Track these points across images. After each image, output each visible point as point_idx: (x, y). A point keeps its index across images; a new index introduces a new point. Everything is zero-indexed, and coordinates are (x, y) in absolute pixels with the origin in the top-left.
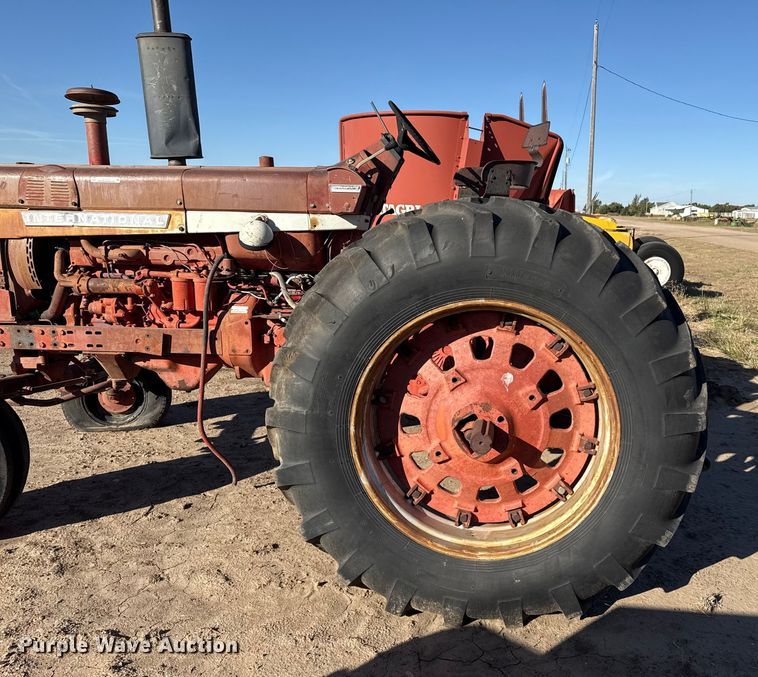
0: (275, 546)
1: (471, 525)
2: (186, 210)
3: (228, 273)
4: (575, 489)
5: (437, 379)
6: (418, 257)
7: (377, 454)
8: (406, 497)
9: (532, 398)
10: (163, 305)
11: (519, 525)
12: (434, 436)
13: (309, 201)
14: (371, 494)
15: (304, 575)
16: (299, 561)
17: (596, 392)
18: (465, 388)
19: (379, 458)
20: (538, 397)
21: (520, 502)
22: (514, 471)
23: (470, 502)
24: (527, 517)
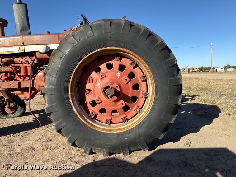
0: (51, 140)
1: (110, 124)
2: (24, 45)
3: (37, 63)
4: (142, 109)
5: (96, 77)
6: (87, 35)
7: (79, 103)
8: (89, 116)
9: (126, 80)
10: (19, 74)
11: (125, 122)
12: (96, 95)
13: (59, 40)
14: (77, 114)
15: (59, 146)
16: (58, 143)
17: (146, 77)
18: (105, 78)
19: (80, 104)
20: (128, 79)
21: (125, 115)
22: (122, 104)
23: (109, 116)
24: (128, 120)
